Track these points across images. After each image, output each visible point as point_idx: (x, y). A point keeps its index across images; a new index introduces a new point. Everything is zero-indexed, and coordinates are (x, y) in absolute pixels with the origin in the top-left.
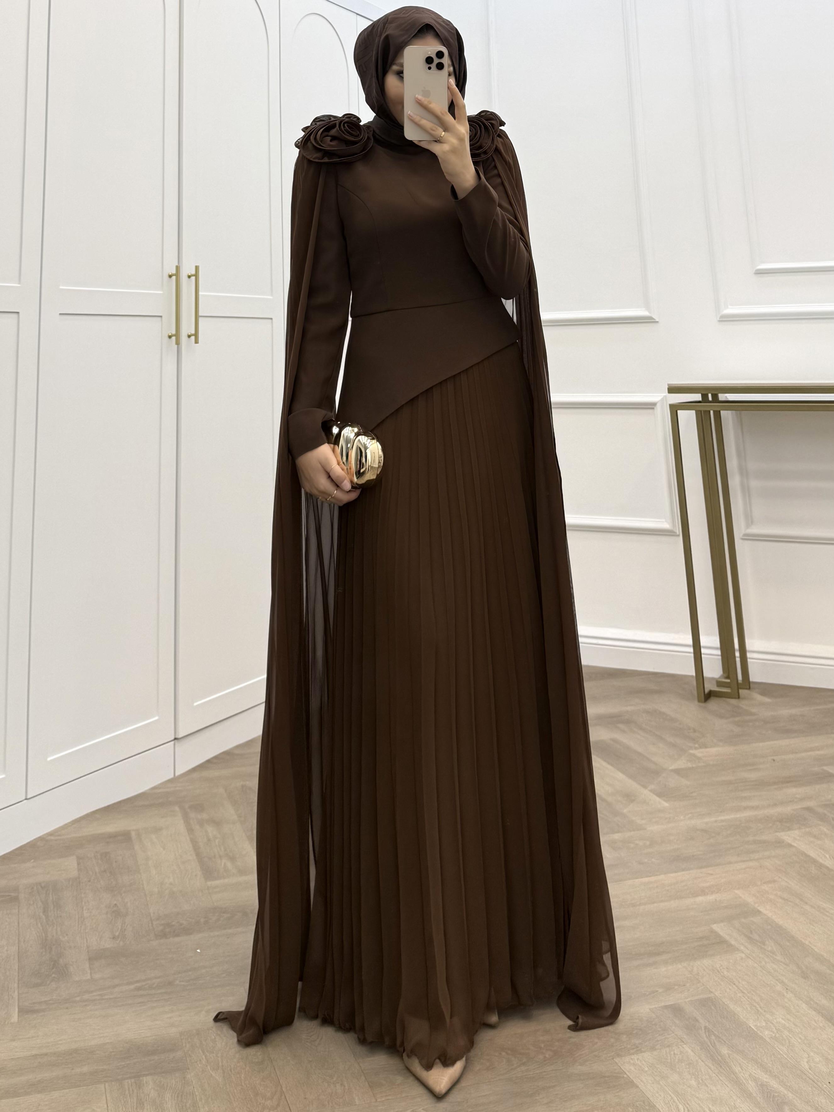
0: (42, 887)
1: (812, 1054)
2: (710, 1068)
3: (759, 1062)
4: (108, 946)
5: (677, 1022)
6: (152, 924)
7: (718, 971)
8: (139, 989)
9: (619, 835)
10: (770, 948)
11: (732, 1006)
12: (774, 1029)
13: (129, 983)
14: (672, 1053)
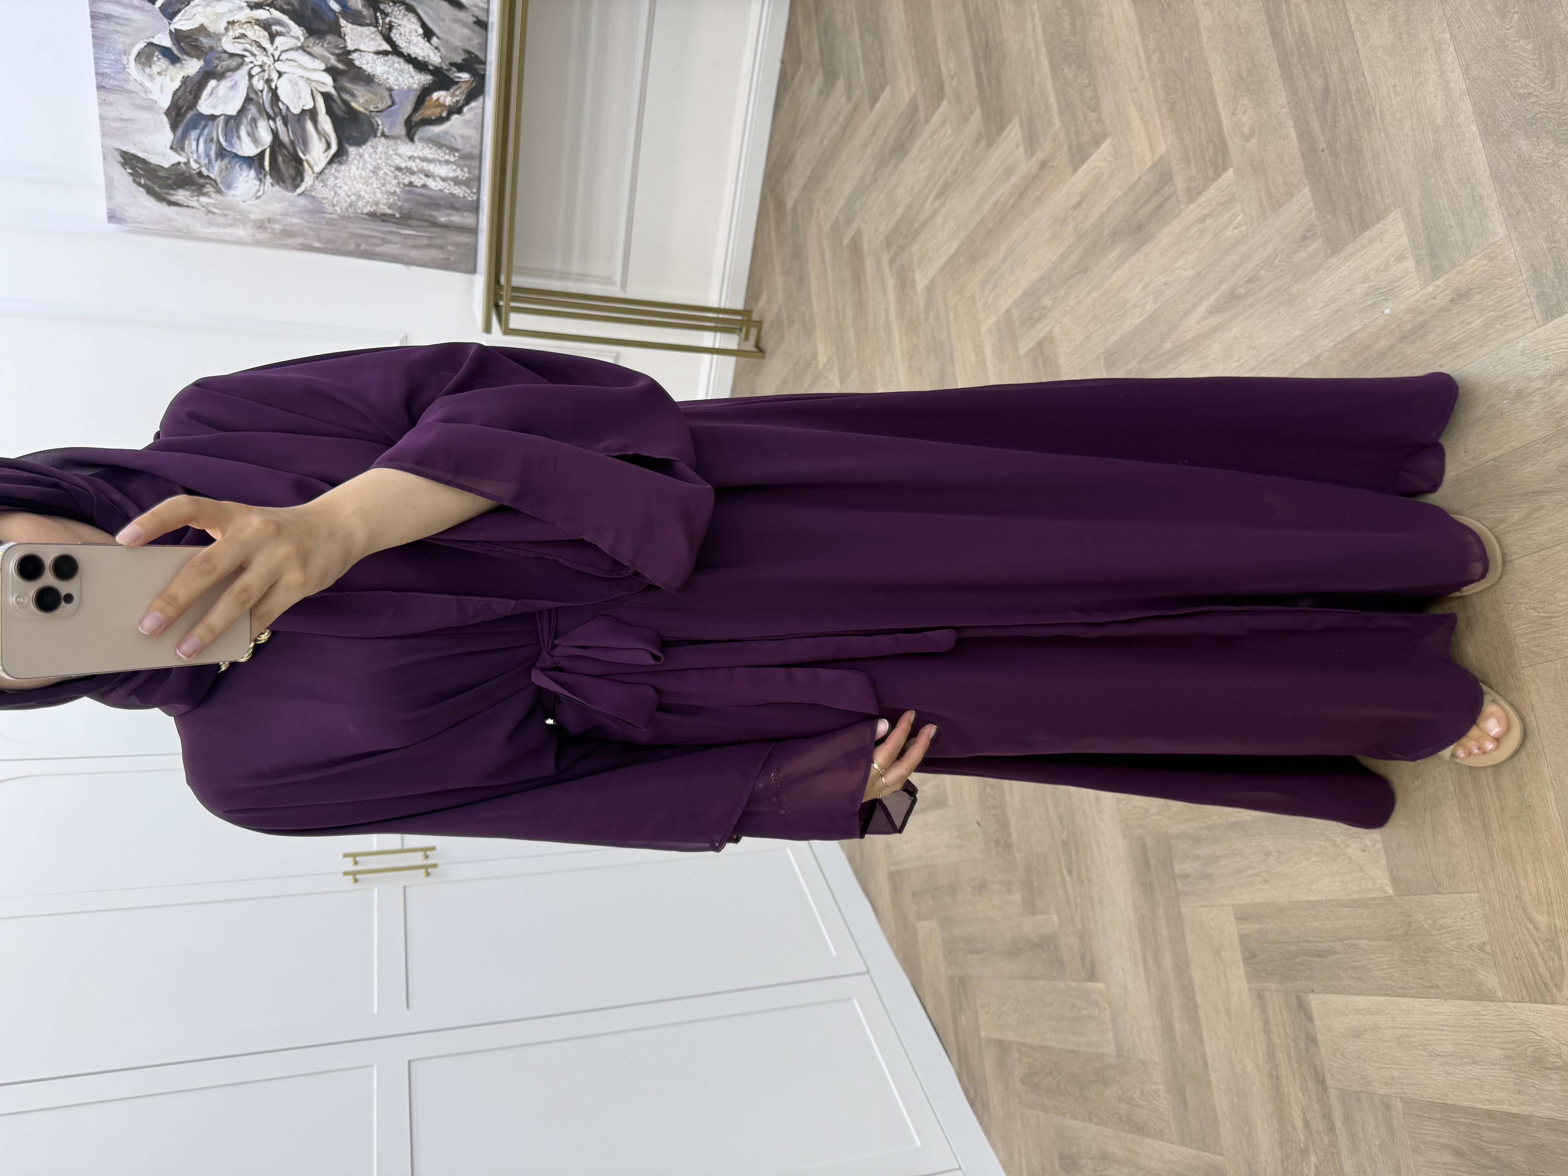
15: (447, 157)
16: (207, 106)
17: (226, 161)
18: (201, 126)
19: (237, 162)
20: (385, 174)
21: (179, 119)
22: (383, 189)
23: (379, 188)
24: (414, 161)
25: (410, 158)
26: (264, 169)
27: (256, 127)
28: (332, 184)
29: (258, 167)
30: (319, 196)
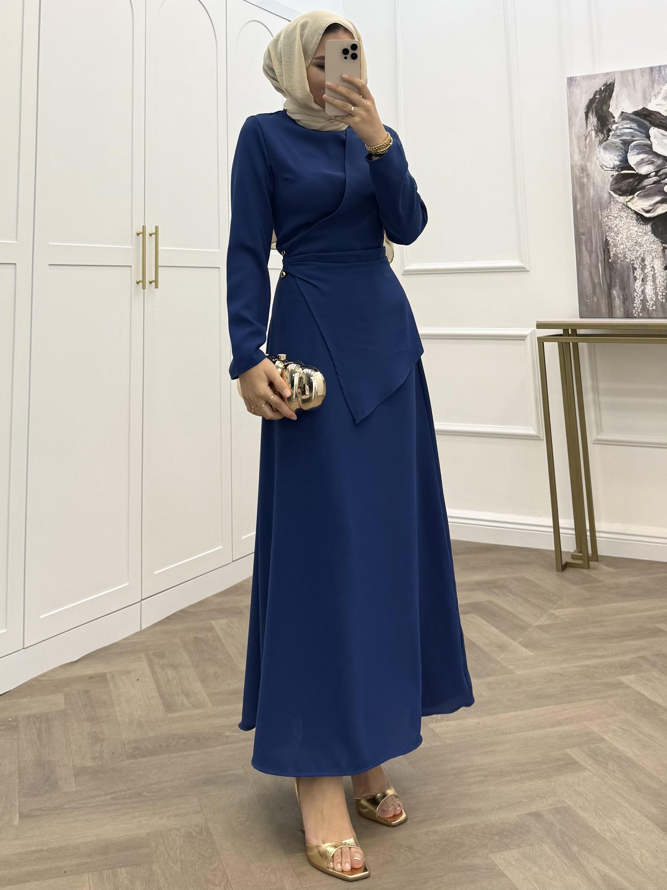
0: (36, 718)
1: (644, 851)
2: (564, 862)
3: (602, 858)
4: (90, 765)
5: (538, 825)
6: (124, 747)
7: (571, 786)
8: (113, 799)
9: (494, 677)
10: (611, 768)
11: (581, 813)
12: (614, 832)
13: (106, 794)
14: (534, 850)
15: (660, 294)
16: (655, 133)
17: (621, 146)
18: (640, 130)
19: (622, 153)
20: (637, 251)
21: (642, 116)
22: (626, 250)
23: (626, 246)
24: (651, 270)
25: (653, 267)
26: (622, 171)
27: (648, 164)
28: (622, 215)
29: (622, 166)
30: (612, 206)
